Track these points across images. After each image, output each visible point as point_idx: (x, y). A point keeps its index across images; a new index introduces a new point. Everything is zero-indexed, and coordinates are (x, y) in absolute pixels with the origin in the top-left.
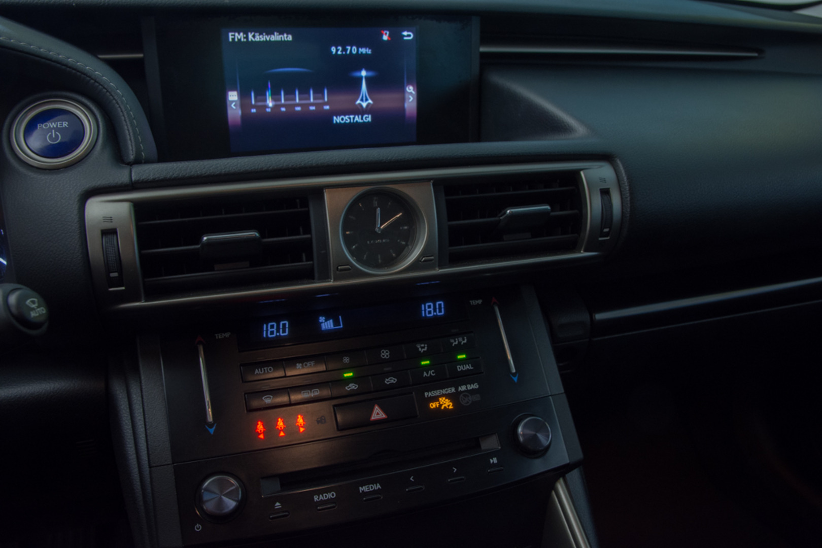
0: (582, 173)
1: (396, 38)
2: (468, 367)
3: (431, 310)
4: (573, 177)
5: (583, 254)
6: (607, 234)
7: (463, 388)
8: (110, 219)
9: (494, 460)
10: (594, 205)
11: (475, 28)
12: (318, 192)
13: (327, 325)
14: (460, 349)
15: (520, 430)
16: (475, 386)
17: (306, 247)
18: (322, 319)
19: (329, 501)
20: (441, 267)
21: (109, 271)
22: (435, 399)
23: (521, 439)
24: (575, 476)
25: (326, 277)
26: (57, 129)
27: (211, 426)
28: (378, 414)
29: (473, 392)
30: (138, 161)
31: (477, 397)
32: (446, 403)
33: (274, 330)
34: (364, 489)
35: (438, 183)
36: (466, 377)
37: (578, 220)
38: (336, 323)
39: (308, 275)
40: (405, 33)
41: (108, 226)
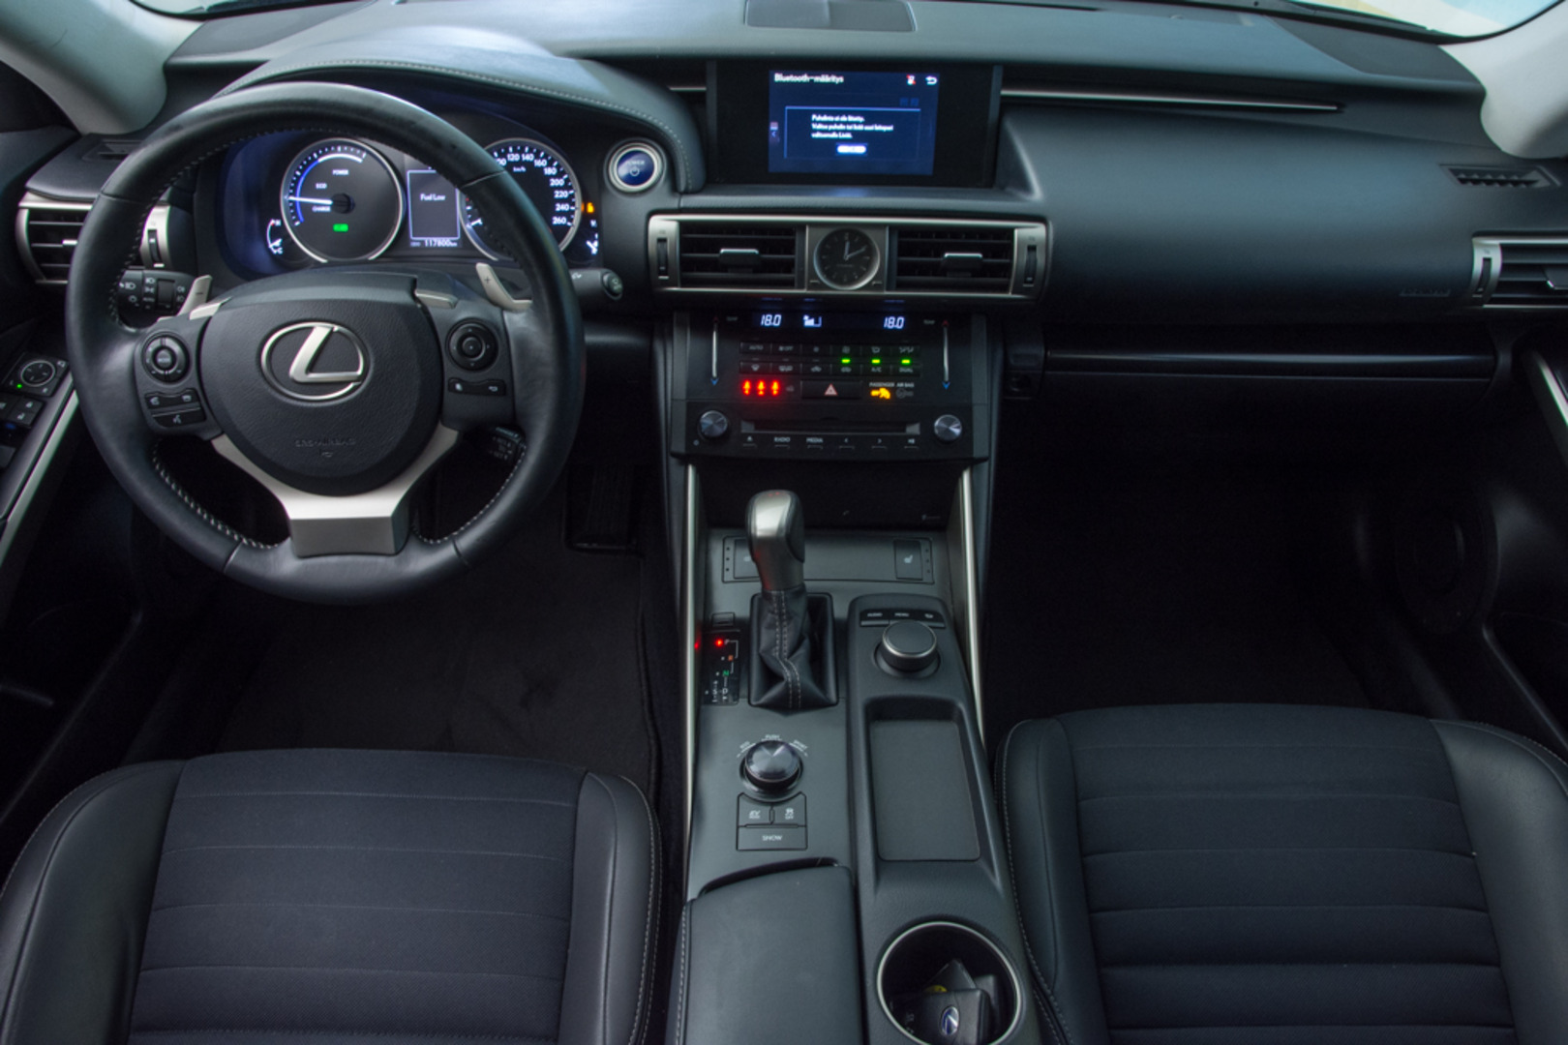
0: (1016, 232)
1: (921, 82)
2: (909, 370)
3: (892, 323)
4: (1009, 233)
5: (1010, 295)
6: (1031, 282)
7: (901, 385)
8: (663, 232)
9: (912, 441)
10: (1019, 257)
11: (997, 76)
12: (802, 226)
13: (809, 322)
14: (906, 355)
15: (937, 423)
16: (911, 385)
17: (788, 267)
18: (806, 318)
19: (785, 443)
20: (888, 289)
21: (659, 265)
22: (878, 389)
23: (936, 431)
24: (987, 470)
25: (801, 287)
26: (637, 166)
27: (714, 379)
28: (831, 391)
29: (908, 389)
30: (687, 192)
31: (910, 394)
32: (885, 393)
33: (770, 320)
34: (810, 440)
35: (892, 227)
36: (905, 377)
37: (1007, 269)
38: (816, 322)
39: (789, 284)
40: (929, 79)
41: (662, 236)
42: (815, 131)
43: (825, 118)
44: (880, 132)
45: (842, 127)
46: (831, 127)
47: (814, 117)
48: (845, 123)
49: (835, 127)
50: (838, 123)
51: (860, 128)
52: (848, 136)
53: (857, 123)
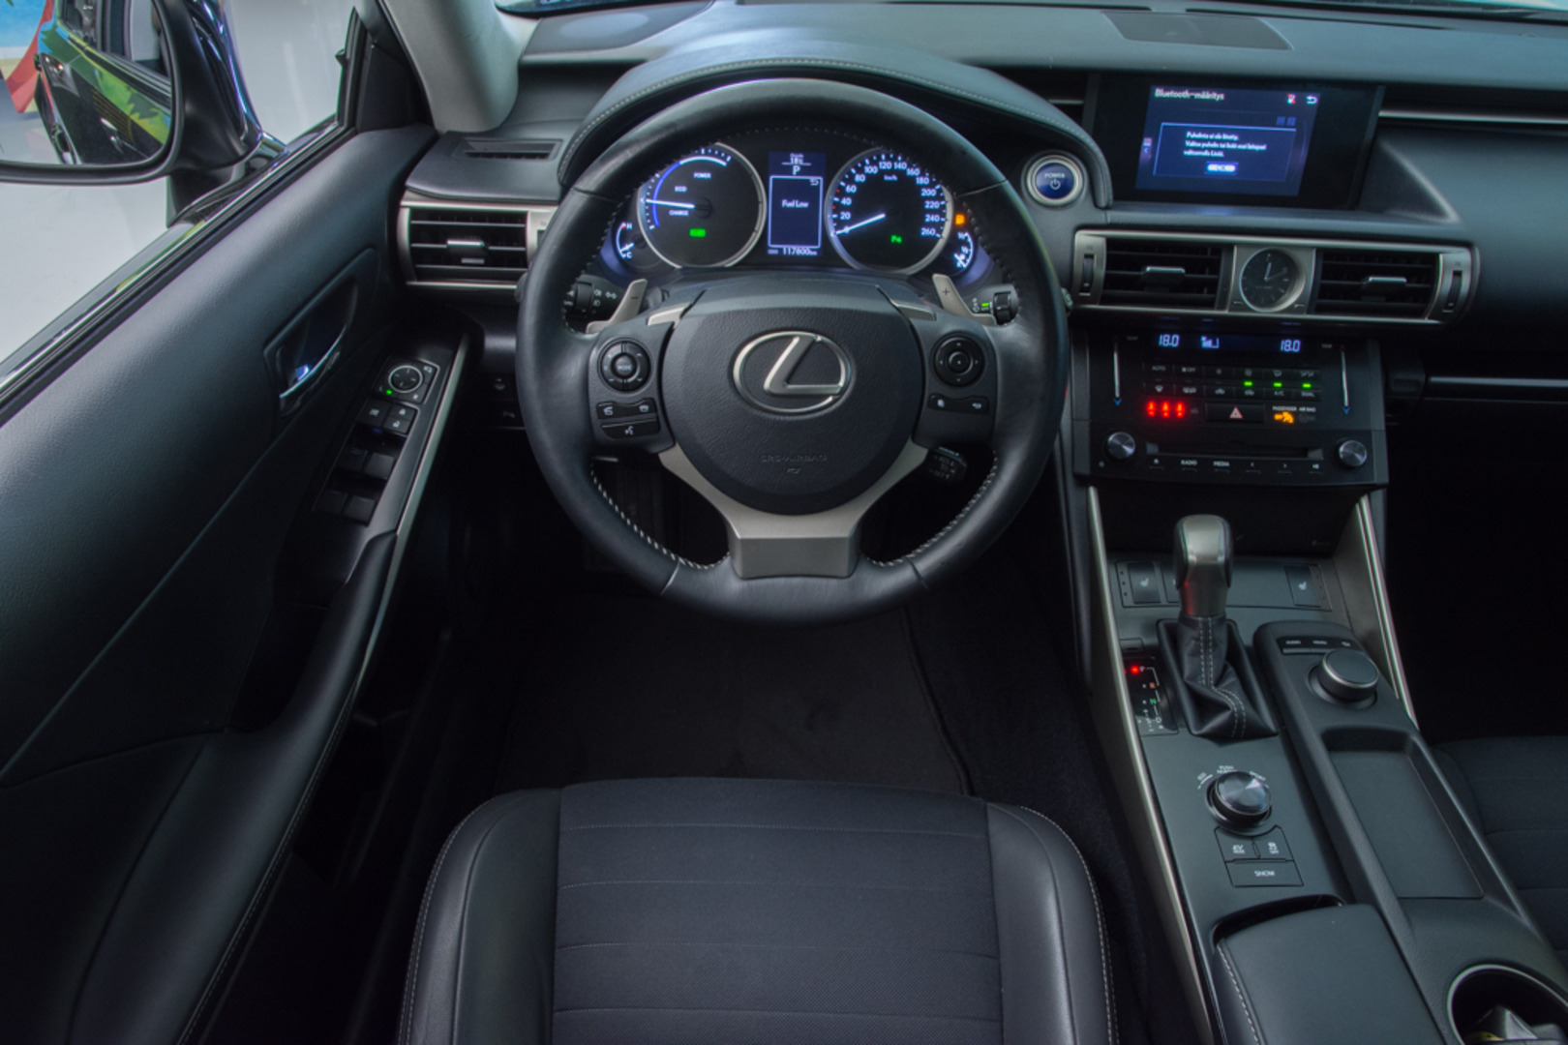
0: (1441, 257)
1: (1301, 101)
2: (1311, 394)
3: (1289, 346)
4: (1433, 258)
5: (1426, 321)
6: (1451, 308)
7: (1303, 409)
8: (1090, 247)
9: (1316, 466)
10: (1444, 283)
11: (1379, 95)
12: (1230, 246)
13: (1207, 343)
14: (1306, 379)
15: (1341, 449)
16: (1313, 410)
17: (1212, 286)
18: (1204, 339)
19: (1192, 466)
20: (1308, 313)
21: (1084, 281)
22: (1280, 412)
23: (1341, 456)
24: (1379, 496)
25: (1222, 308)
26: (1058, 179)
27: (1118, 399)
28: (1236, 414)
29: (1310, 414)
30: (1107, 208)
31: (1312, 418)
32: (1288, 418)
33: (1168, 340)
34: (1217, 463)
35: (1320, 250)
36: (1307, 401)
37: (1429, 292)
38: (1214, 343)
39: (1210, 305)
40: (1310, 98)
41: (1089, 252)
42: (1188, 148)
43: (1200, 136)
44: (1253, 151)
45: (1215, 145)
46: (1204, 145)
47: (1189, 134)
48: (1218, 141)
49: (1208, 145)
50: (1212, 141)
51: (1234, 146)
52: (1220, 154)
53: (1231, 142)
